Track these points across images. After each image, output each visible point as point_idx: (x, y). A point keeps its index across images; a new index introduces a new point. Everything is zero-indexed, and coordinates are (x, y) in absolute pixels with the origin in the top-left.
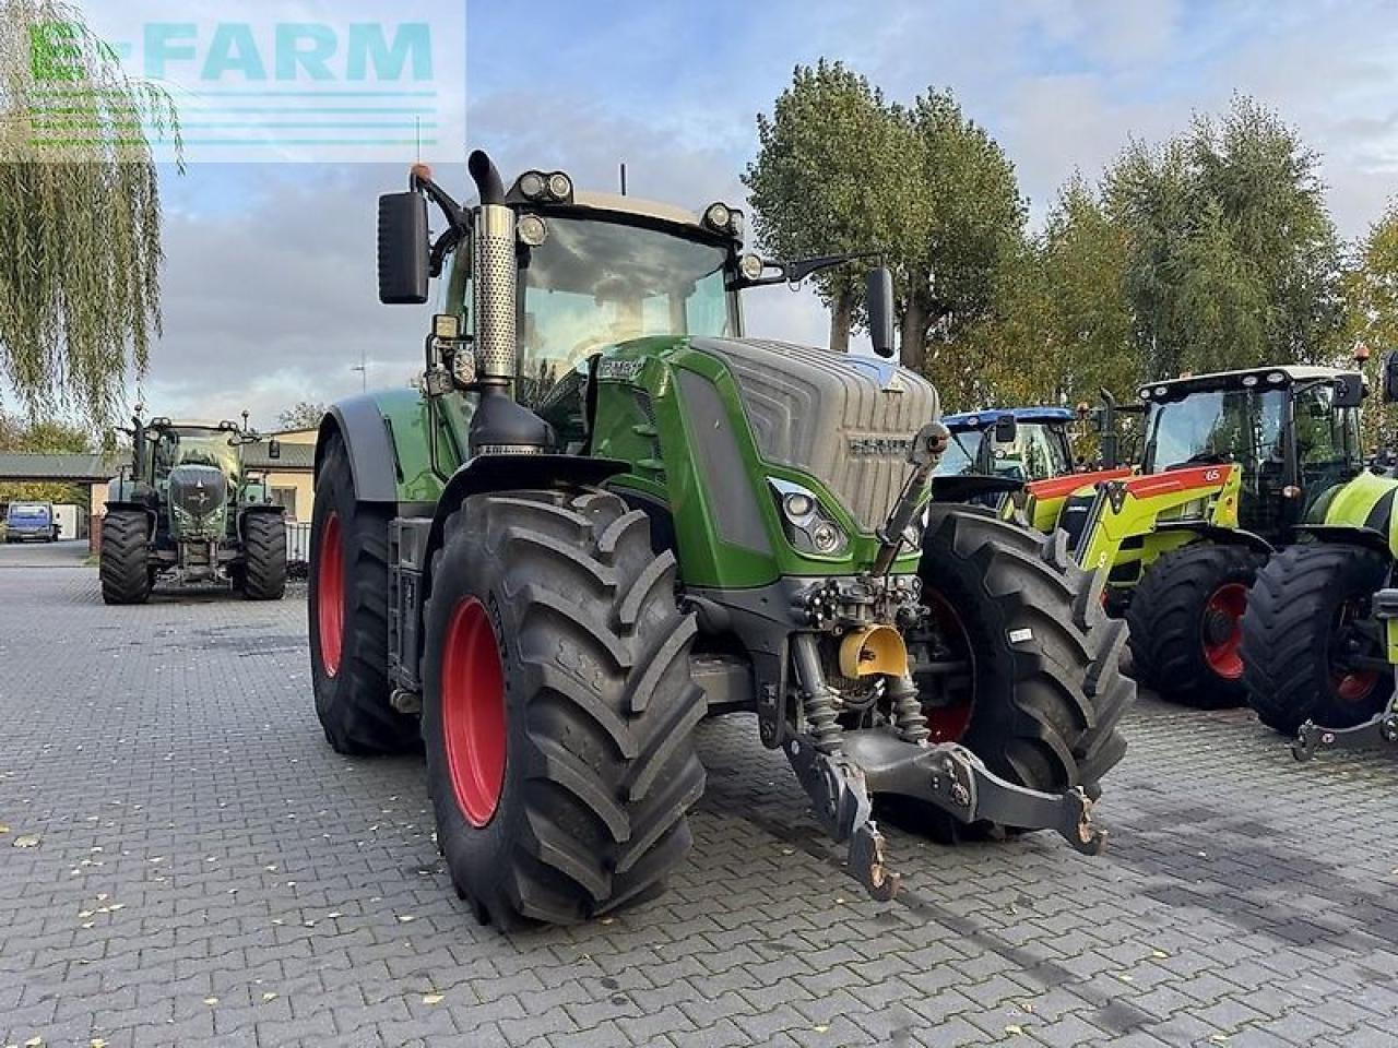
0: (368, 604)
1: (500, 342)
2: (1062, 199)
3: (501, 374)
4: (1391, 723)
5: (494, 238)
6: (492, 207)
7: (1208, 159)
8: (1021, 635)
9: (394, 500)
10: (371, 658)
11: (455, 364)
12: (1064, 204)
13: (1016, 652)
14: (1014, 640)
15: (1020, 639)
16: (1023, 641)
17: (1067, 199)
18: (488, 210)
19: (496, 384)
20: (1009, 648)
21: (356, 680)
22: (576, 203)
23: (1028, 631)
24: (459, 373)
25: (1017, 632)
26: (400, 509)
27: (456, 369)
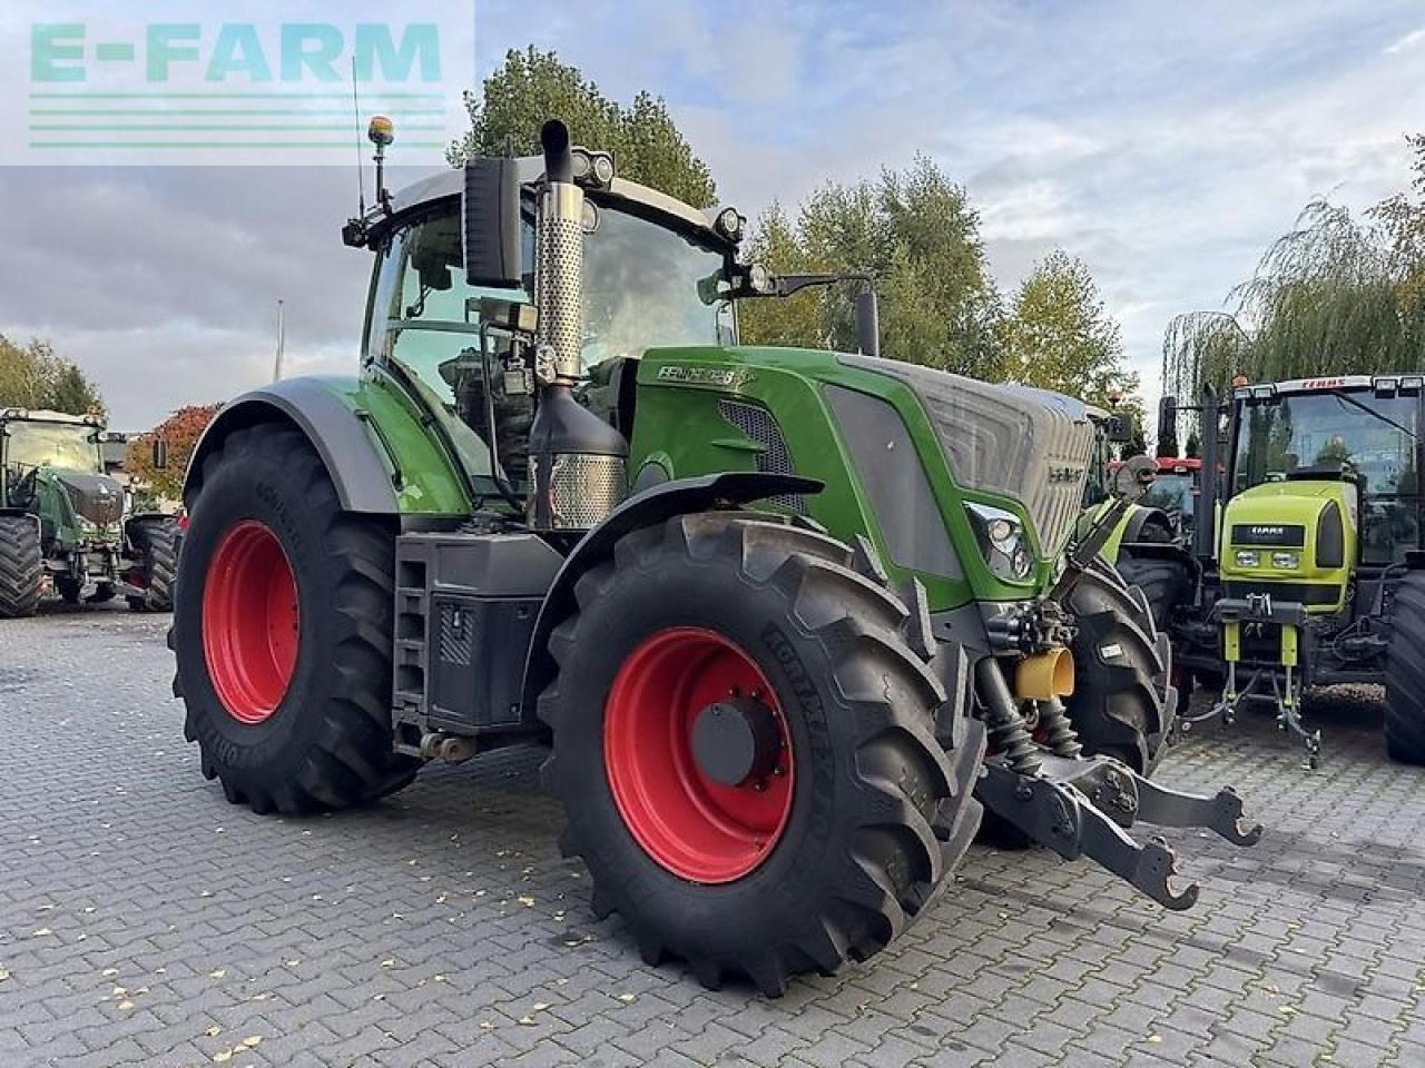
0: (362, 634)
1: (569, 338)
2: (763, 226)
3: (570, 374)
4: (1231, 711)
5: (565, 220)
6: (563, 185)
7: (894, 207)
8: (1112, 651)
9: (395, 511)
10: (365, 700)
11: (538, 360)
12: (764, 232)
13: (1110, 666)
14: (1106, 655)
15: (1111, 654)
16: (1115, 656)
17: (767, 228)
18: (559, 187)
19: (563, 385)
20: (1102, 663)
21: (334, 726)
22: (612, 190)
23: (1117, 646)
24: (543, 371)
25: (1109, 648)
26: (404, 521)
27: (538, 367)
